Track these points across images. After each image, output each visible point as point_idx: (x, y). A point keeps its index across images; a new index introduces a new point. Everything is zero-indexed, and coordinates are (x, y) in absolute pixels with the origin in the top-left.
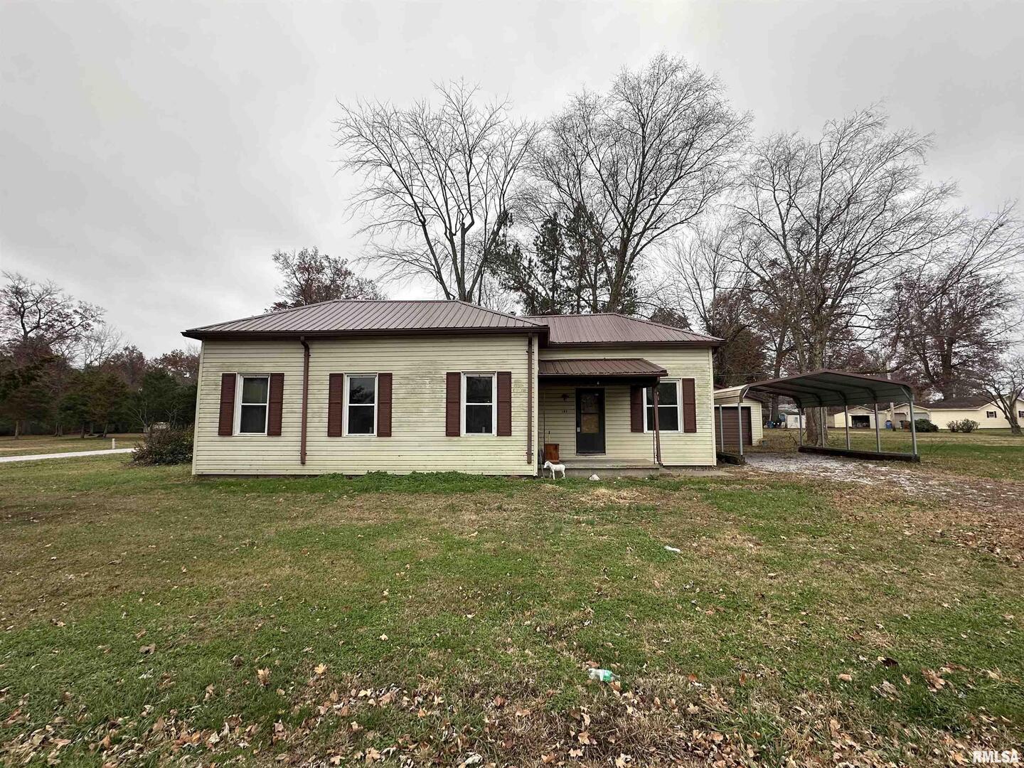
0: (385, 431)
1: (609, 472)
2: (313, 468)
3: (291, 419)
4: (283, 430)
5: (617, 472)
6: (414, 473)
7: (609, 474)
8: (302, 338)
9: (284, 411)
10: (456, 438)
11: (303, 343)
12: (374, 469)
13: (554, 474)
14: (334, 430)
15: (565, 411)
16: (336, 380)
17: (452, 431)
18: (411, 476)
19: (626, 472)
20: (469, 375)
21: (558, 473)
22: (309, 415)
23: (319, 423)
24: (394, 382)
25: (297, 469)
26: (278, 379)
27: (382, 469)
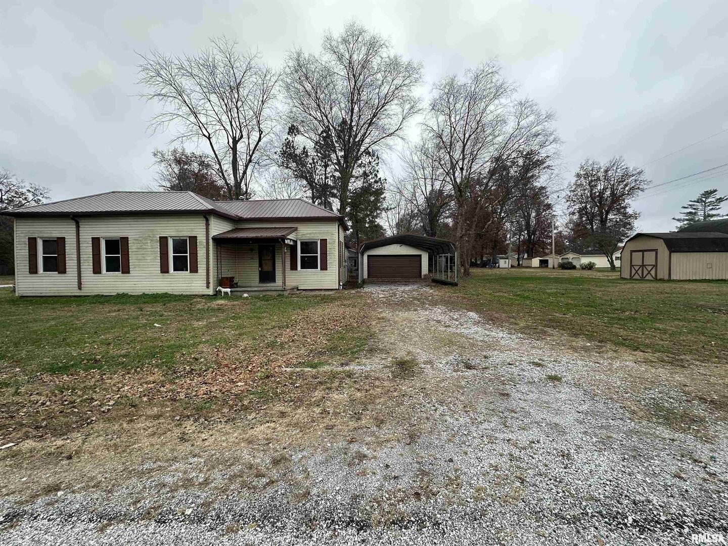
0: (126, 271)
1: (257, 292)
2: (86, 291)
3: (71, 263)
4: (67, 270)
5: (261, 292)
6: (144, 294)
7: (257, 294)
8: (71, 216)
9: (67, 259)
10: (166, 274)
11: (73, 219)
12: (121, 292)
13: (223, 294)
14: (97, 270)
15: (252, 259)
16: (96, 241)
17: (164, 269)
18: (141, 295)
19: (265, 292)
20: (174, 238)
21: (226, 293)
22: (81, 262)
23: (88, 266)
24: (129, 242)
25: (77, 293)
26: (62, 240)
27: (126, 292)
